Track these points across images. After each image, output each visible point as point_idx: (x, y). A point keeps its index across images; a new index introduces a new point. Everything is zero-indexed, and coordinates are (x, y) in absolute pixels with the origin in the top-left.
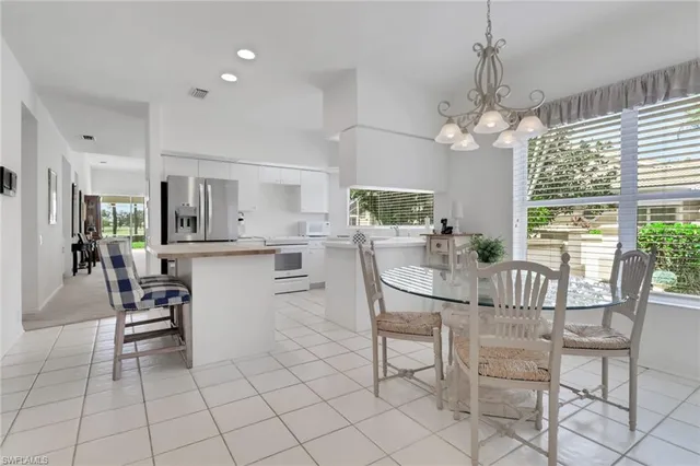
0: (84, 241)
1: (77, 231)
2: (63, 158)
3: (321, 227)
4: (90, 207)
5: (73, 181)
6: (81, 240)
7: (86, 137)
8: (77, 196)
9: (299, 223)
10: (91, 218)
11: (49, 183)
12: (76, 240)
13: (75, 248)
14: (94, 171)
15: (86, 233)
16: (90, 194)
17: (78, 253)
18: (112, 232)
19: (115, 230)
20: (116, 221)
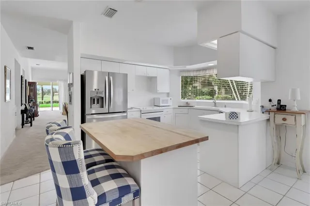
0: (28, 108)
1: (24, 102)
2: (15, 60)
3: (167, 100)
4: (31, 88)
5: (21, 74)
6: (26, 107)
7: (29, 48)
8: (24, 83)
9: (154, 99)
10: (32, 94)
11: (5, 76)
12: (23, 107)
13: (23, 112)
14: (33, 69)
15: (29, 103)
16: (31, 81)
17: (25, 115)
18: (41, 99)
19: (43, 98)
20: (43, 94)
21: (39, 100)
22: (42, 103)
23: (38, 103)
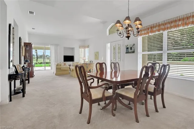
4: (27, 48)
10: (27, 55)
16: (27, 42)
18: (36, 61)
19: (37, 60)
20: (37, 58)
21: (34, 62)
22: (37, 64)
23: (34, 64)
